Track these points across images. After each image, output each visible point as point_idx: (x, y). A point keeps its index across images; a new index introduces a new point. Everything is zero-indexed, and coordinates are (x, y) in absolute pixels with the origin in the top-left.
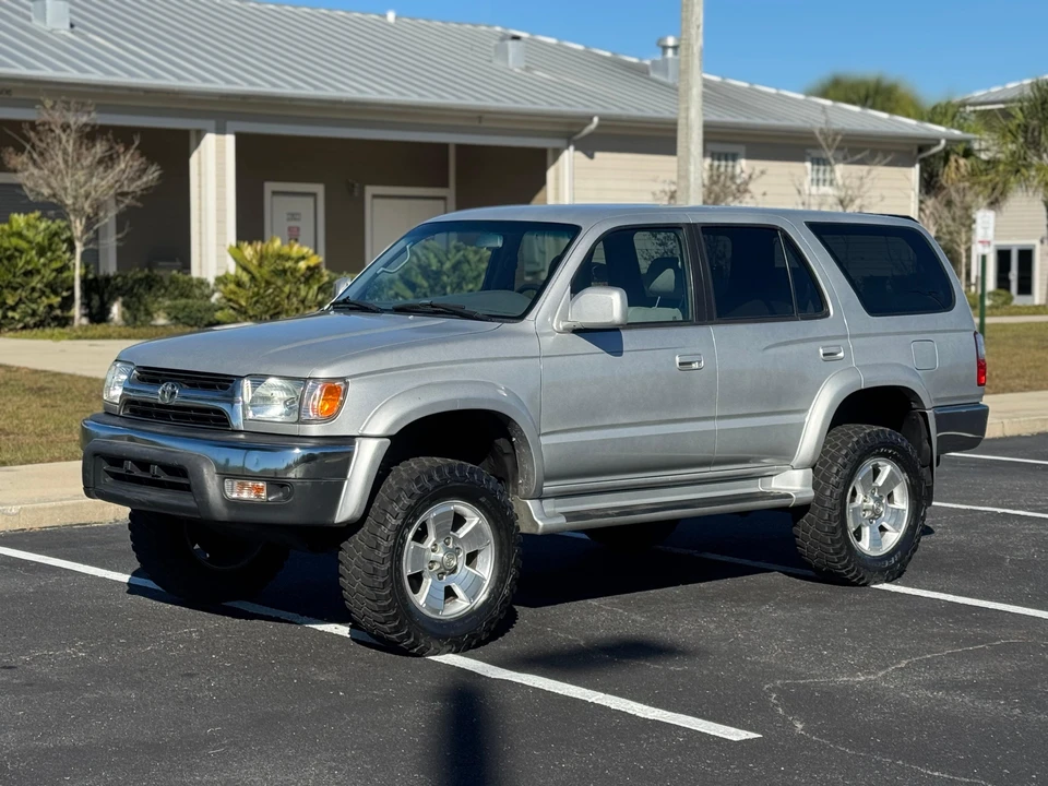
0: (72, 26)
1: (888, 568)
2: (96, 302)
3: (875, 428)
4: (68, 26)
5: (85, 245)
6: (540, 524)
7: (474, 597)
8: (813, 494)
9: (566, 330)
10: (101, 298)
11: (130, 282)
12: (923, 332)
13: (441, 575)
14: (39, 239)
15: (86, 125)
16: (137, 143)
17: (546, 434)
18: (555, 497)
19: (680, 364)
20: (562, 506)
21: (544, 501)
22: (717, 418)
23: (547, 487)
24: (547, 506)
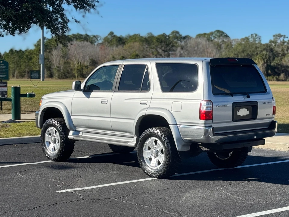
6: (69, 136)
7: (57, 149)
17: (73, 116)
18: (83, 132)
19: (102, 102)
20: (85, 135)
21: (80, 132)
22: (111, 118)
23: (78, 129)
24: (81, 134)
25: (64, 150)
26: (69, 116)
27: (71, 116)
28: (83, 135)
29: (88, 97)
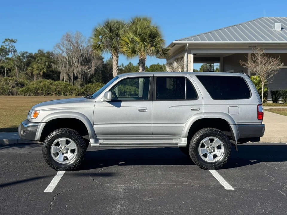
0: (282, 28)
1: (214, 166)
2: (274, 97)
3: (211, 129)
4: (280, 29)
5: (264, 83)
6: (91, 145)
7: (71, 159)
8: (186, 144)
9: (104, 101)
10: (275, 96)
11: (284, 92)
12: (234, 104)
13: (63, 154)
14: (256, 82)
15: (263, 54)
16: (279, 57)
17: (95, 125)
18: (103, 139)
19: (139, 110)
20: (106, 142)
21: (100, 140)
22: (152, 123)
23: (98, 137)
24: (101, 141)
25: (83, 159)
26: (91, 125)
27: (92, 125)
28: (104, 142)
29: (119, 106)
